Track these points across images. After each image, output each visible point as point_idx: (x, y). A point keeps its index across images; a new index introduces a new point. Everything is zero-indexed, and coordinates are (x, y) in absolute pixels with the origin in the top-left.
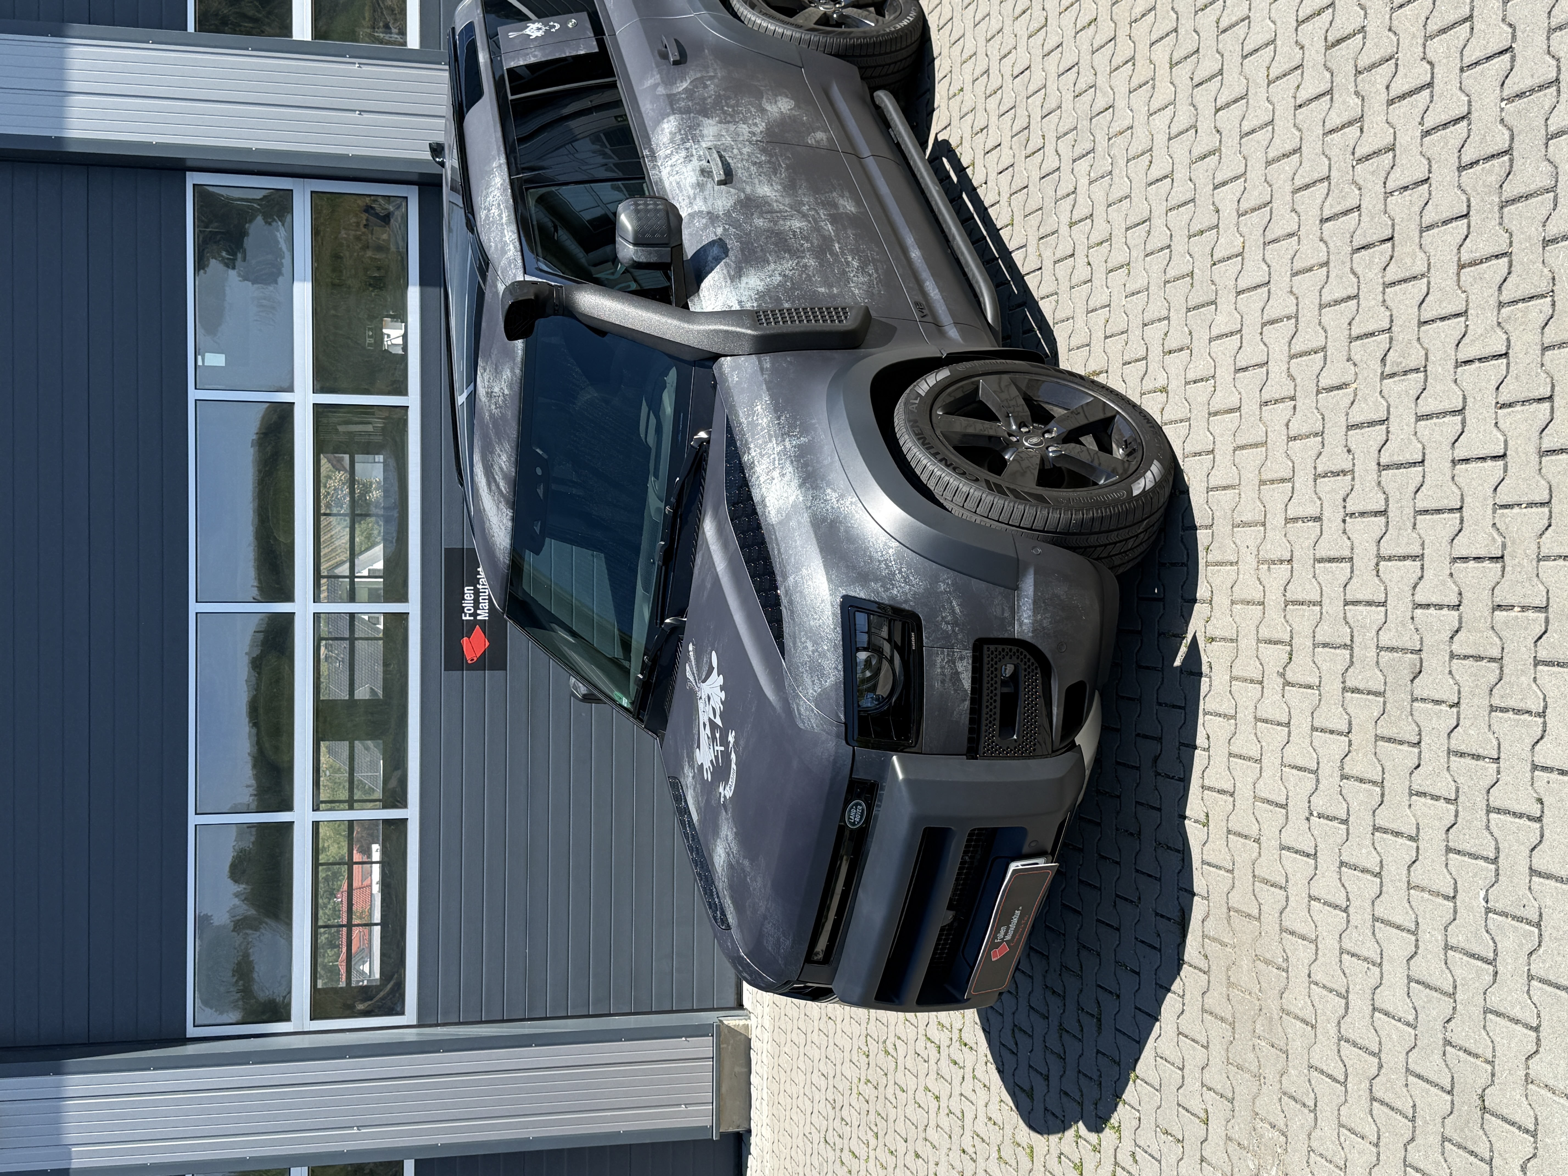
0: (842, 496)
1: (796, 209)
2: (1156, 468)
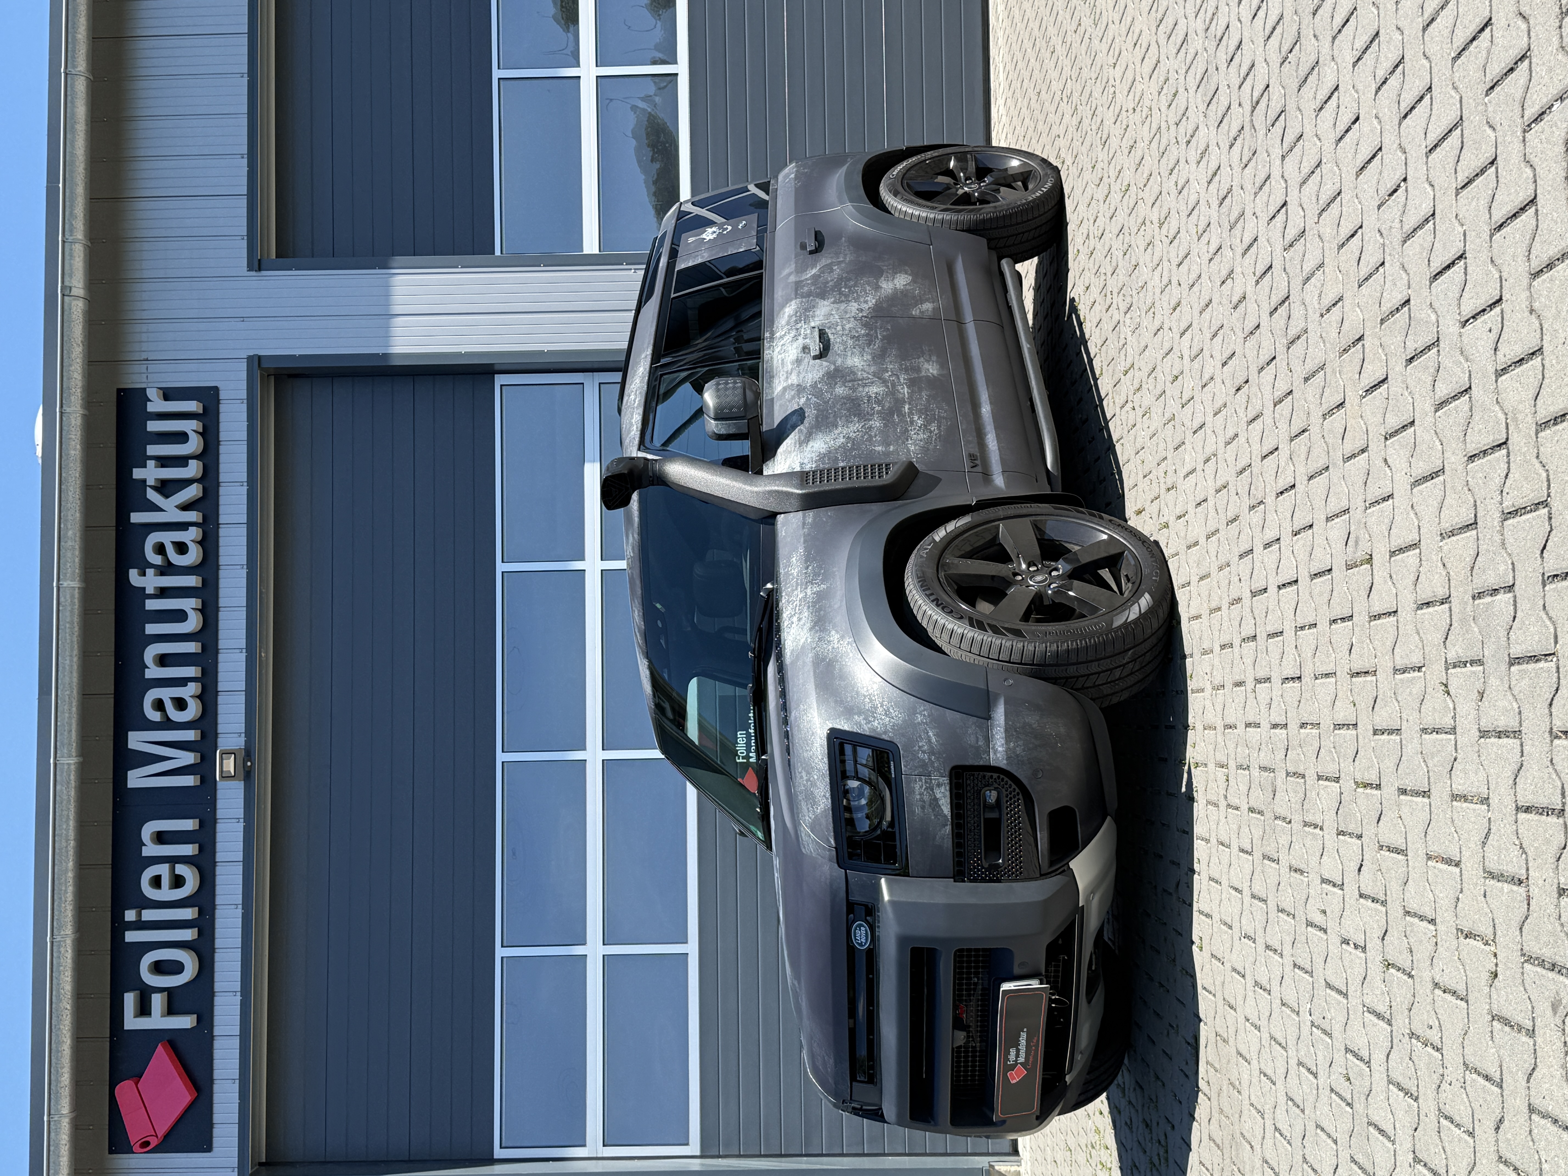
0: (842, 637)
1: (878, 375)
2: (1145, 601)
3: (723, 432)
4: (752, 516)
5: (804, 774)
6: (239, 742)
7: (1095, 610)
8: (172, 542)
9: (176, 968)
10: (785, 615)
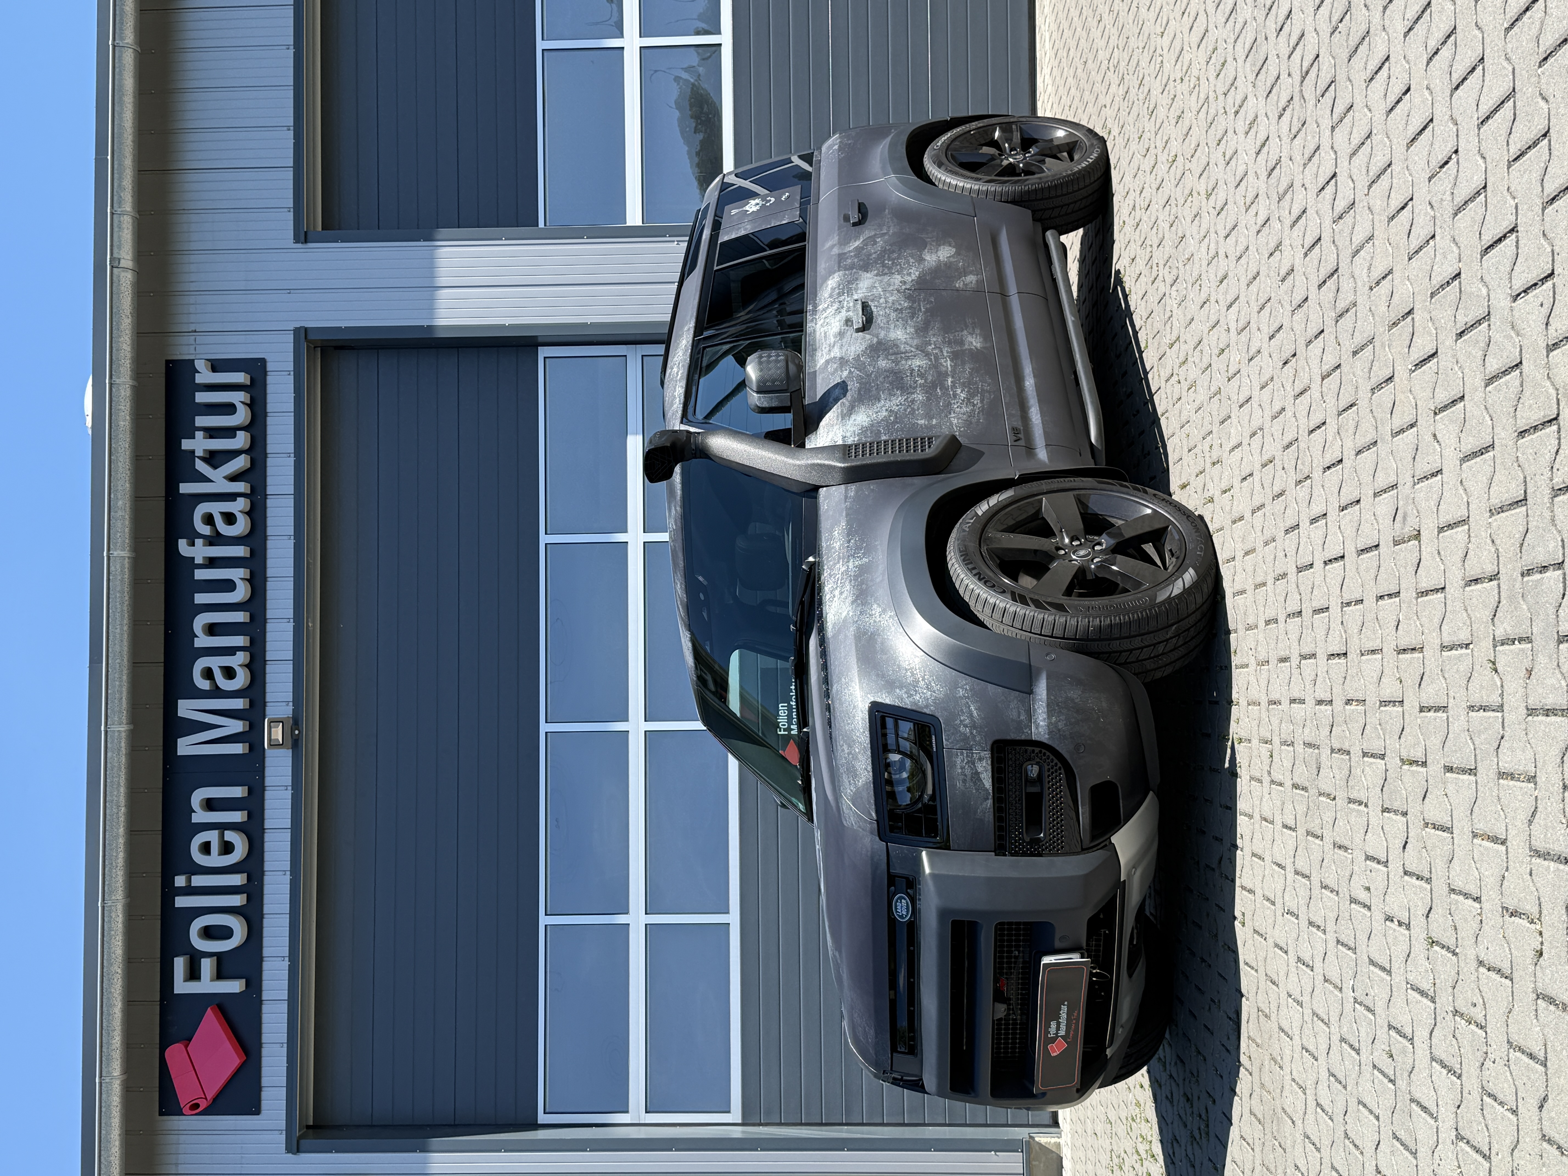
0: (884, 611)
1: (922, 349)
2: (1189, 576)
3: (765, 405)
4: (795, 490)
5: (845, 747)
6: (286, 711)
7: (1140, 584)
8: (221, 513)
9: (225, 933)
10: (827, 589)
